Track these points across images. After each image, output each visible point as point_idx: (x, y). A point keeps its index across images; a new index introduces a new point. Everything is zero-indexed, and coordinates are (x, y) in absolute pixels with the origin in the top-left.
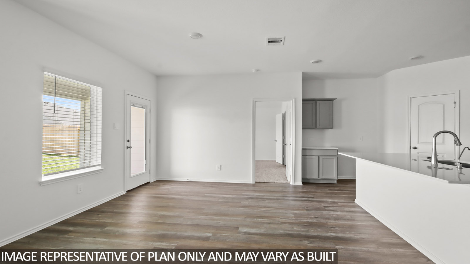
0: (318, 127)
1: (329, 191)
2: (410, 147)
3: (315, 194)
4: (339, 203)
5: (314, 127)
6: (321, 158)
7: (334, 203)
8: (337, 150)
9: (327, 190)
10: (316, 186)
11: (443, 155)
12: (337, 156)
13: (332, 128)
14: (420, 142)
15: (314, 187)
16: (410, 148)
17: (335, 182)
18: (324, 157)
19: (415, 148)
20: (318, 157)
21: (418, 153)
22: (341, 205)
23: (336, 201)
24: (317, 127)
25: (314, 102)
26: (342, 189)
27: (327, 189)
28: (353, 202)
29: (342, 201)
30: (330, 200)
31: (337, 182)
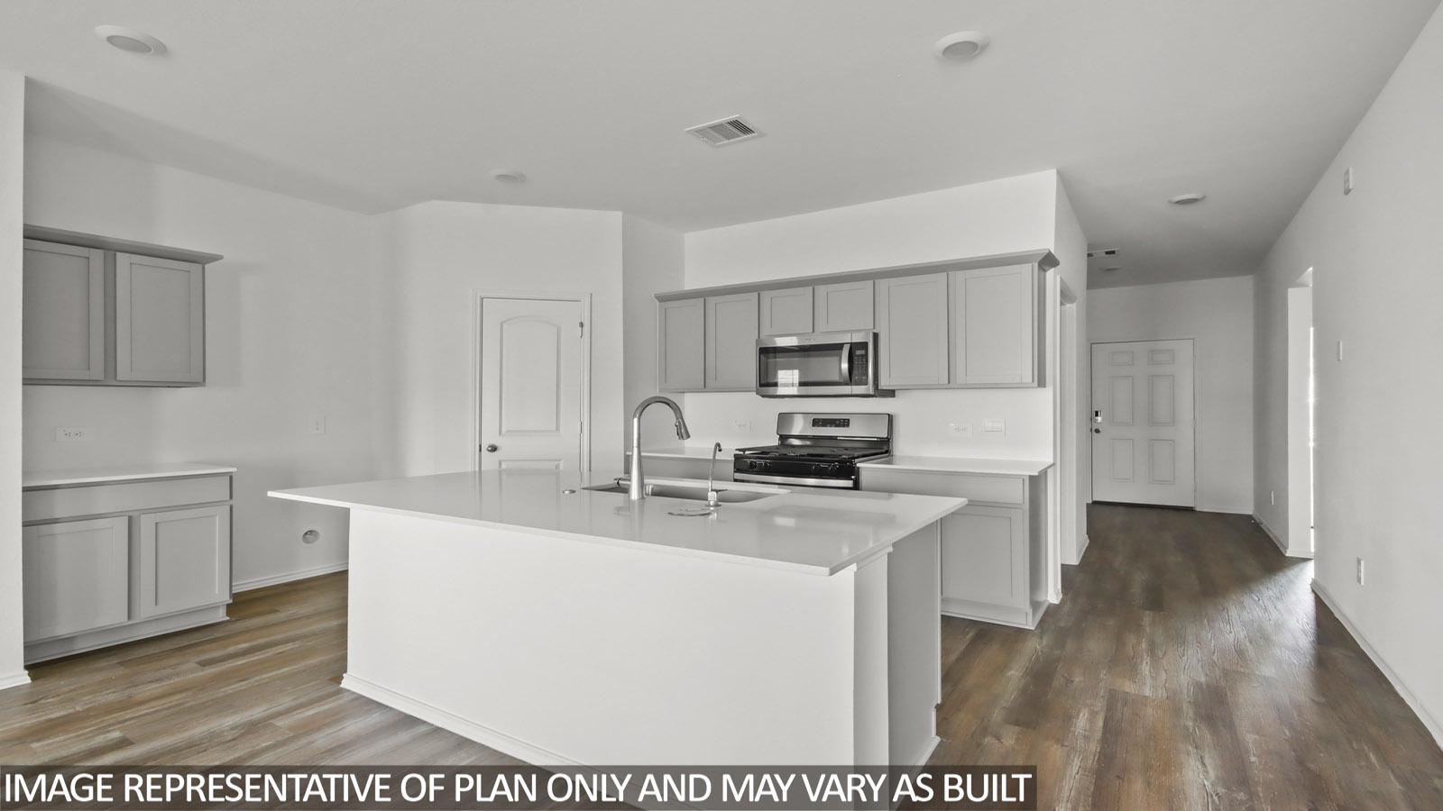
0: (123, 373)
1: (201, 674)
2: (480, 446)
3: (129, 714)
4: (280, 723)
5: (97, 372)
6: (146, 525)
7: (253, 728)
8: (231, 478)
9: (189, 669)
10: (121, 664)
11: (556, 463)
12: (231, 503)
13: (202, 382)
14: (504, 430)
15: (108, 671)
16: (480, 450)
17: (221, 616)
18: (160, 517)
19: (494, 449)
20: (130, 519)
21: (500, 463)
22: (291, 728)
23: (257, 712)
24: (119, 378)
25: (101, 252)
26: (262, 641)
27: (192, 665)
28: (332, 689)
29: (286, 701)
30: (228, 721)
31: (228, 615)
